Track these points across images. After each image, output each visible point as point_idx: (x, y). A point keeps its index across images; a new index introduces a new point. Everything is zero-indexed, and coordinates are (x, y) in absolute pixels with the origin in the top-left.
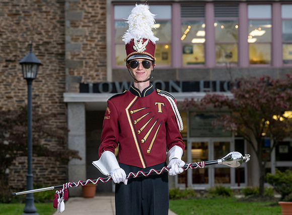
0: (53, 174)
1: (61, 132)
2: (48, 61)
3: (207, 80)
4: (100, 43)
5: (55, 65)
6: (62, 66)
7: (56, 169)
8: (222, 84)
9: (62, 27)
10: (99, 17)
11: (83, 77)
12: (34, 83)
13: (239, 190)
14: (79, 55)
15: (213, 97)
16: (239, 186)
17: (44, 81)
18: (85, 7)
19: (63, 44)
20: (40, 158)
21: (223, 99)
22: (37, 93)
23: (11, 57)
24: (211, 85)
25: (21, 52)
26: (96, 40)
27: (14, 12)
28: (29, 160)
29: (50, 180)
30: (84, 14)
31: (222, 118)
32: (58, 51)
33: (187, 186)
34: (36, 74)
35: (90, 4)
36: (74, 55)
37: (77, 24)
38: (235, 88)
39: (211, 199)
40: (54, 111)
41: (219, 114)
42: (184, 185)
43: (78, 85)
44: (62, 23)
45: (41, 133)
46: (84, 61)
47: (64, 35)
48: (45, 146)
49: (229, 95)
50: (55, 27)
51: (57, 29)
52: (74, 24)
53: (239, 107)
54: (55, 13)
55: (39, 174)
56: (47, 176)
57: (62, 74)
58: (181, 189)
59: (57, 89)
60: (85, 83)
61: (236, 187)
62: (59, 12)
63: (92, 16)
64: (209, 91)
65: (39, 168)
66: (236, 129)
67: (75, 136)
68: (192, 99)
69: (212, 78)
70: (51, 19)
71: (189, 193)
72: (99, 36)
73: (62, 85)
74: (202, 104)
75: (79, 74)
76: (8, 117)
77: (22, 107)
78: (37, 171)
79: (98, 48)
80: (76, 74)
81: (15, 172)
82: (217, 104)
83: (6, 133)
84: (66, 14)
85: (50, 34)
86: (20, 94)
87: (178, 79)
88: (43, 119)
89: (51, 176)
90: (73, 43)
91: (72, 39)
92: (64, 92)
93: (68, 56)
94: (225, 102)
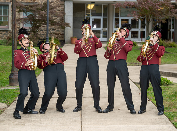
0: (58, 32)
1: (62, 14)
7: (59, 30)
16: (142, 40)
29: (56, 35)
40: (59, 3)
55: (52, 32)
56: (55, 33)
65: (51, 29)
67: (68, 16)
78: (51, 30)
81: (41, 31)
83: (37, 14)
88: (54, 8)
89: (57, 33)
94: (134, 6)
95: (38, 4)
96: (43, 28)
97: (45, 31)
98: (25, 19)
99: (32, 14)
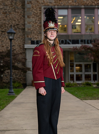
0: (20, 77)
1: (24, 60)
2: (18, 32)
3: (81, 39)
4: (39, 24)
5: (21, 33)
6: (24, 33)
7: (22, 75)
8: (88, 41)
9: (24, 18)
10: (39, 14)
11: (32, 38)
12: (13, 41)
13: (95, 83)
14: (30, 29)
15: (84, 46)
16: (94, 81)
17: (17, 40)
18: (33, 10)
19: (24, 25)
20: (15, 71)
21: (88, 47)
22: (14, 44)
23: (3, 30)
24: (83, 41)
25: (8, 28)
26: (37, 23)
27: (5, 12)
28: (11, 71)
30: (33, 13)
31: (88, 55)
32: (22, 28)
33: (74, 82)
34: (14, 37)
35: (35, 9)
36: (29, 29)
37: (30, 17)
38: (93, 42)
39: (83, 87)
40: (21, 52)
41: (87, 53)
42: (72, 81)
43: (30, 41)
44: (24, 17)
45: (16, 61)
46: (33, 32)
47: (24, 21)
48: (17, 66)
49: (91, 45)
50: (21, 18)
51: (22, 19)
52: (28, 17)
53: (95, 50)
54: (21, 12)
56: (18, 78)
57: (24, 37)
58: (71, 83)
59: (22, 43)
60: (33, 40)
61: (93, 82)
62: (23, 12)
63: (36, 14)
64: (82, 44)
65: (15, 74)
66: (93, 59)
68: (76, 47)
69: (84, 38)
70: (20, 15)
71: (75, 85)
72: (39, 22)
73: (24, 41)
74: (80, 49)
75: (31, 37)
76: (2, 54)
77: (8, 50)
78: (14, 76)
79: (38, 26)
80: (29, 37)
81: (5, 76)
82: (86, 49)
83: (2, 60)
84: (25, 13)
85: (19, 21)
86: (7, 45)
87: (70, 39)
88: (16, 55)
90: (28, 24)
91: (28, 23)
92: (25, 44)
93: (26, 30)
94: (89, 48)
96: (7, 74)
97: (9, 76)
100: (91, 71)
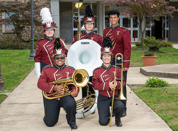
56: (41, 34)
65: (37, 30)
67: (54, 16)
95: (22, 4)
96: (27, 29)
98: (7, 20)
99: (15, 14)
100: (130, 27)
